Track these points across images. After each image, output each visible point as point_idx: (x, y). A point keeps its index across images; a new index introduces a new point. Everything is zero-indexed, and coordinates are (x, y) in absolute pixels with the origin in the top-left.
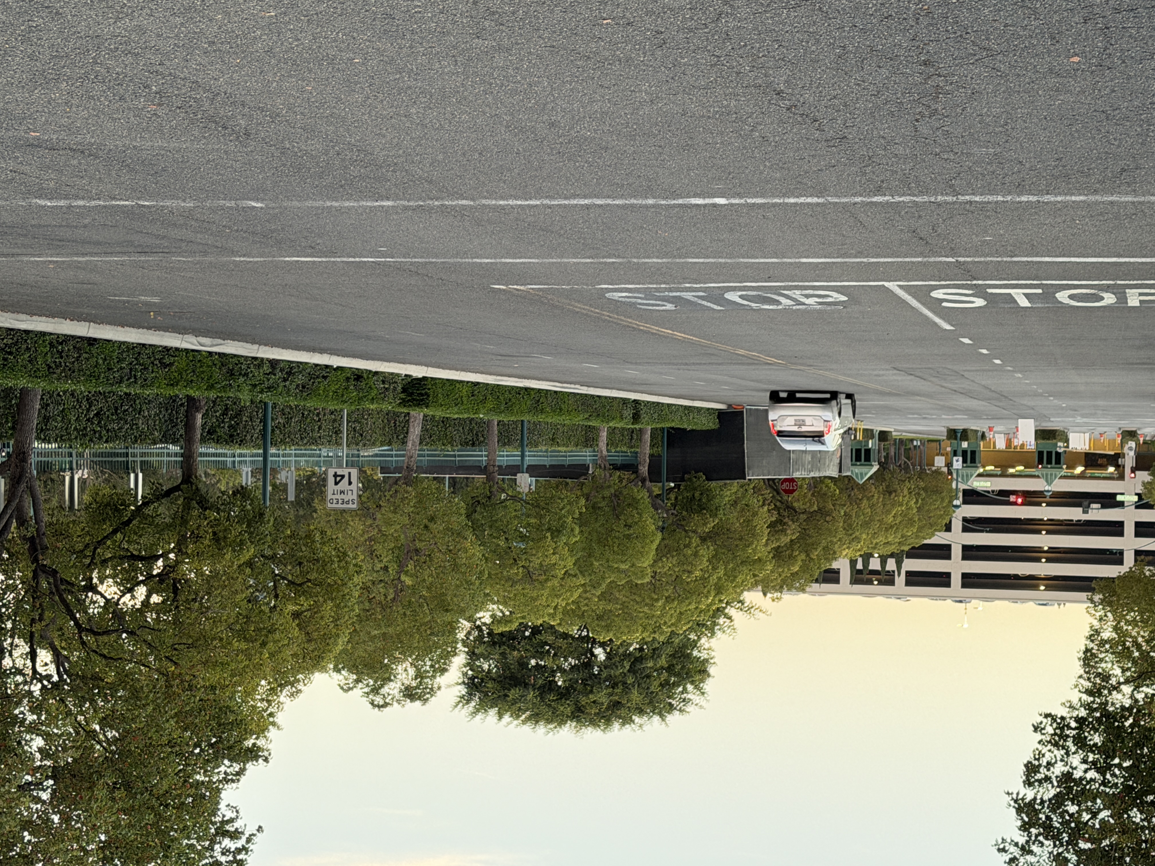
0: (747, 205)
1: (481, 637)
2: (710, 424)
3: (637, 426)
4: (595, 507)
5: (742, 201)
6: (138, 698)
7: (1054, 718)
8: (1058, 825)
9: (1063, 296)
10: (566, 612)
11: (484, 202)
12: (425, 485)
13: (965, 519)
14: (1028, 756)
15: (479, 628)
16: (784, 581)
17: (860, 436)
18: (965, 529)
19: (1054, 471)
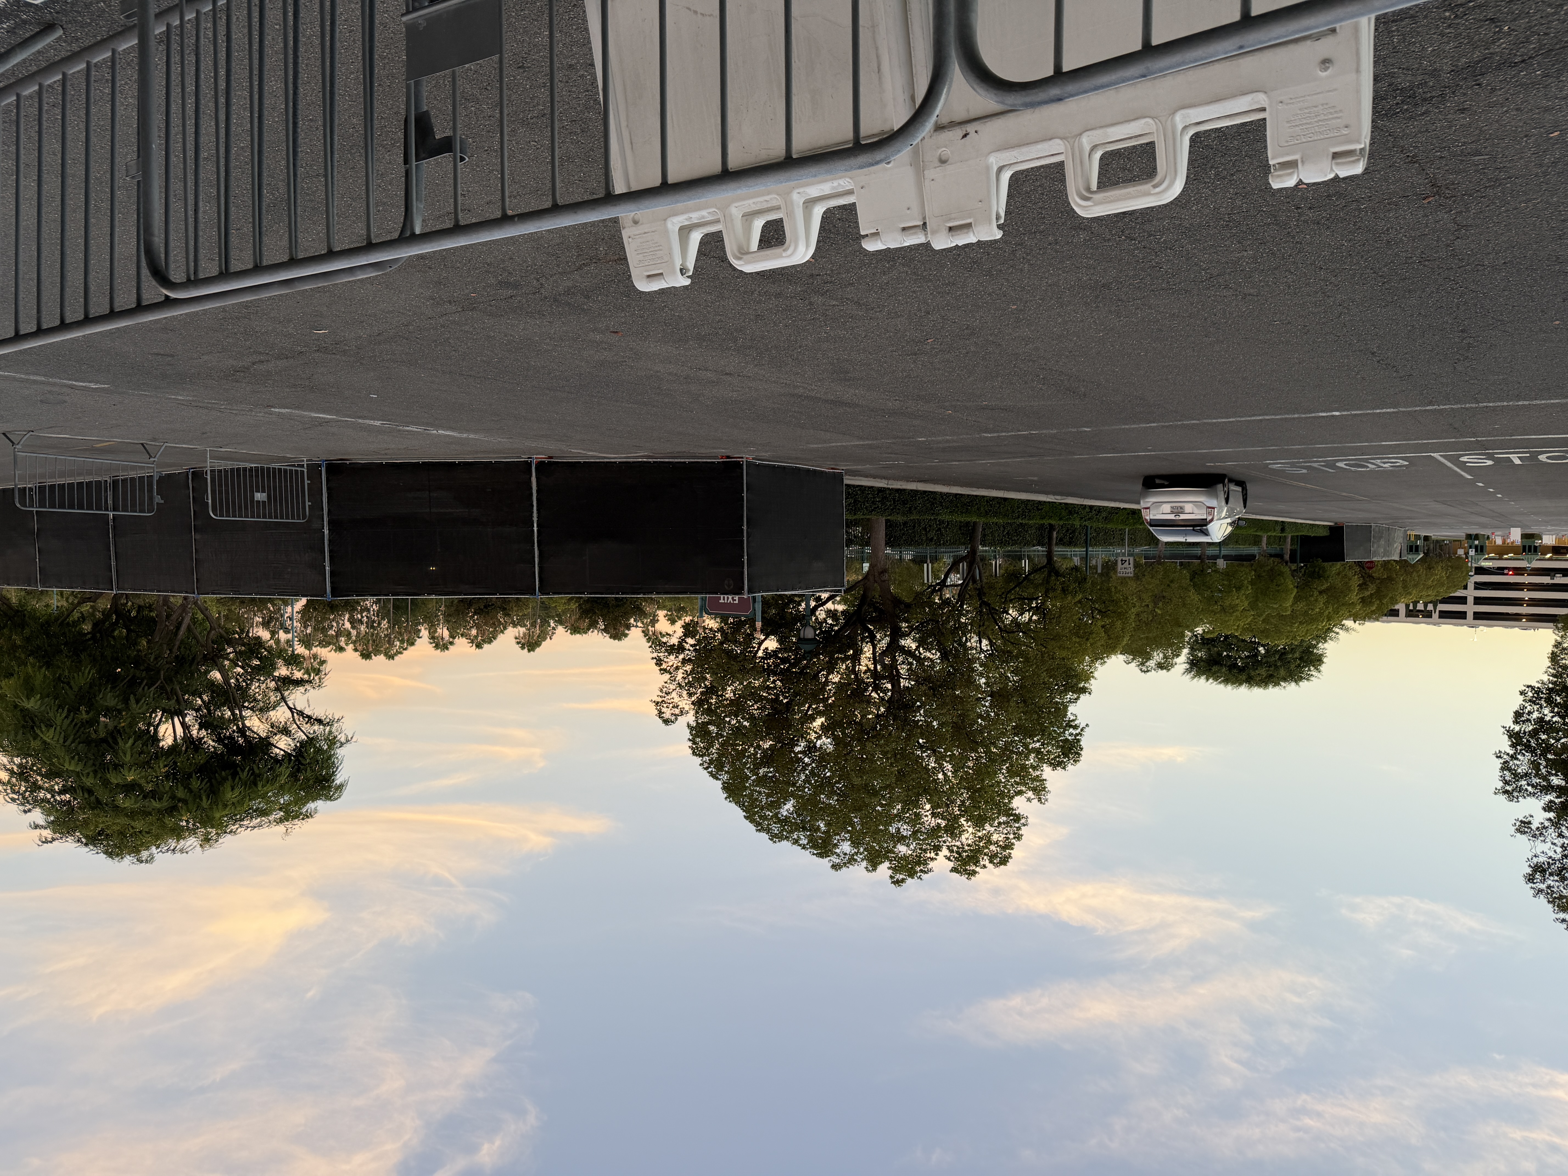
0: (1351, 415)
1: (1196, 641)
2: (1325, 533)
3: (1283, 535)
4: (1259, 576)
5: (1349, 413)
6: (1029, 662)
7: (1533, 688)
8: (1534, 745)
9: (1542, 458)
10: (1244, 629)
11: (1205, 421)
12: (1168, 564)
13: (1476, 583)
14: (1516, 707)
15: (1196, 636)
16: (1366, 615)
17: (1413, 539)
18: (1476, 588)
19: (1532, 556)
